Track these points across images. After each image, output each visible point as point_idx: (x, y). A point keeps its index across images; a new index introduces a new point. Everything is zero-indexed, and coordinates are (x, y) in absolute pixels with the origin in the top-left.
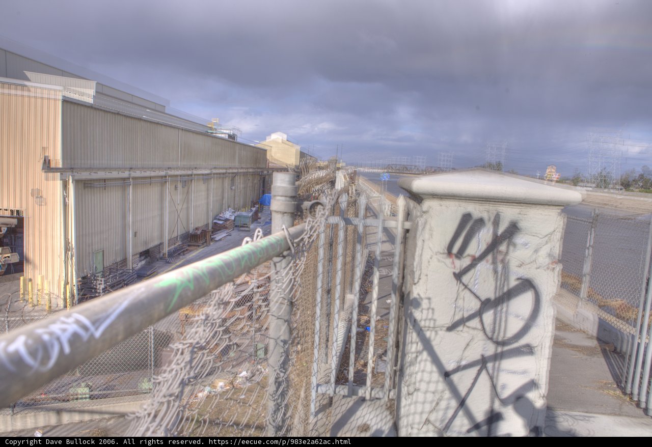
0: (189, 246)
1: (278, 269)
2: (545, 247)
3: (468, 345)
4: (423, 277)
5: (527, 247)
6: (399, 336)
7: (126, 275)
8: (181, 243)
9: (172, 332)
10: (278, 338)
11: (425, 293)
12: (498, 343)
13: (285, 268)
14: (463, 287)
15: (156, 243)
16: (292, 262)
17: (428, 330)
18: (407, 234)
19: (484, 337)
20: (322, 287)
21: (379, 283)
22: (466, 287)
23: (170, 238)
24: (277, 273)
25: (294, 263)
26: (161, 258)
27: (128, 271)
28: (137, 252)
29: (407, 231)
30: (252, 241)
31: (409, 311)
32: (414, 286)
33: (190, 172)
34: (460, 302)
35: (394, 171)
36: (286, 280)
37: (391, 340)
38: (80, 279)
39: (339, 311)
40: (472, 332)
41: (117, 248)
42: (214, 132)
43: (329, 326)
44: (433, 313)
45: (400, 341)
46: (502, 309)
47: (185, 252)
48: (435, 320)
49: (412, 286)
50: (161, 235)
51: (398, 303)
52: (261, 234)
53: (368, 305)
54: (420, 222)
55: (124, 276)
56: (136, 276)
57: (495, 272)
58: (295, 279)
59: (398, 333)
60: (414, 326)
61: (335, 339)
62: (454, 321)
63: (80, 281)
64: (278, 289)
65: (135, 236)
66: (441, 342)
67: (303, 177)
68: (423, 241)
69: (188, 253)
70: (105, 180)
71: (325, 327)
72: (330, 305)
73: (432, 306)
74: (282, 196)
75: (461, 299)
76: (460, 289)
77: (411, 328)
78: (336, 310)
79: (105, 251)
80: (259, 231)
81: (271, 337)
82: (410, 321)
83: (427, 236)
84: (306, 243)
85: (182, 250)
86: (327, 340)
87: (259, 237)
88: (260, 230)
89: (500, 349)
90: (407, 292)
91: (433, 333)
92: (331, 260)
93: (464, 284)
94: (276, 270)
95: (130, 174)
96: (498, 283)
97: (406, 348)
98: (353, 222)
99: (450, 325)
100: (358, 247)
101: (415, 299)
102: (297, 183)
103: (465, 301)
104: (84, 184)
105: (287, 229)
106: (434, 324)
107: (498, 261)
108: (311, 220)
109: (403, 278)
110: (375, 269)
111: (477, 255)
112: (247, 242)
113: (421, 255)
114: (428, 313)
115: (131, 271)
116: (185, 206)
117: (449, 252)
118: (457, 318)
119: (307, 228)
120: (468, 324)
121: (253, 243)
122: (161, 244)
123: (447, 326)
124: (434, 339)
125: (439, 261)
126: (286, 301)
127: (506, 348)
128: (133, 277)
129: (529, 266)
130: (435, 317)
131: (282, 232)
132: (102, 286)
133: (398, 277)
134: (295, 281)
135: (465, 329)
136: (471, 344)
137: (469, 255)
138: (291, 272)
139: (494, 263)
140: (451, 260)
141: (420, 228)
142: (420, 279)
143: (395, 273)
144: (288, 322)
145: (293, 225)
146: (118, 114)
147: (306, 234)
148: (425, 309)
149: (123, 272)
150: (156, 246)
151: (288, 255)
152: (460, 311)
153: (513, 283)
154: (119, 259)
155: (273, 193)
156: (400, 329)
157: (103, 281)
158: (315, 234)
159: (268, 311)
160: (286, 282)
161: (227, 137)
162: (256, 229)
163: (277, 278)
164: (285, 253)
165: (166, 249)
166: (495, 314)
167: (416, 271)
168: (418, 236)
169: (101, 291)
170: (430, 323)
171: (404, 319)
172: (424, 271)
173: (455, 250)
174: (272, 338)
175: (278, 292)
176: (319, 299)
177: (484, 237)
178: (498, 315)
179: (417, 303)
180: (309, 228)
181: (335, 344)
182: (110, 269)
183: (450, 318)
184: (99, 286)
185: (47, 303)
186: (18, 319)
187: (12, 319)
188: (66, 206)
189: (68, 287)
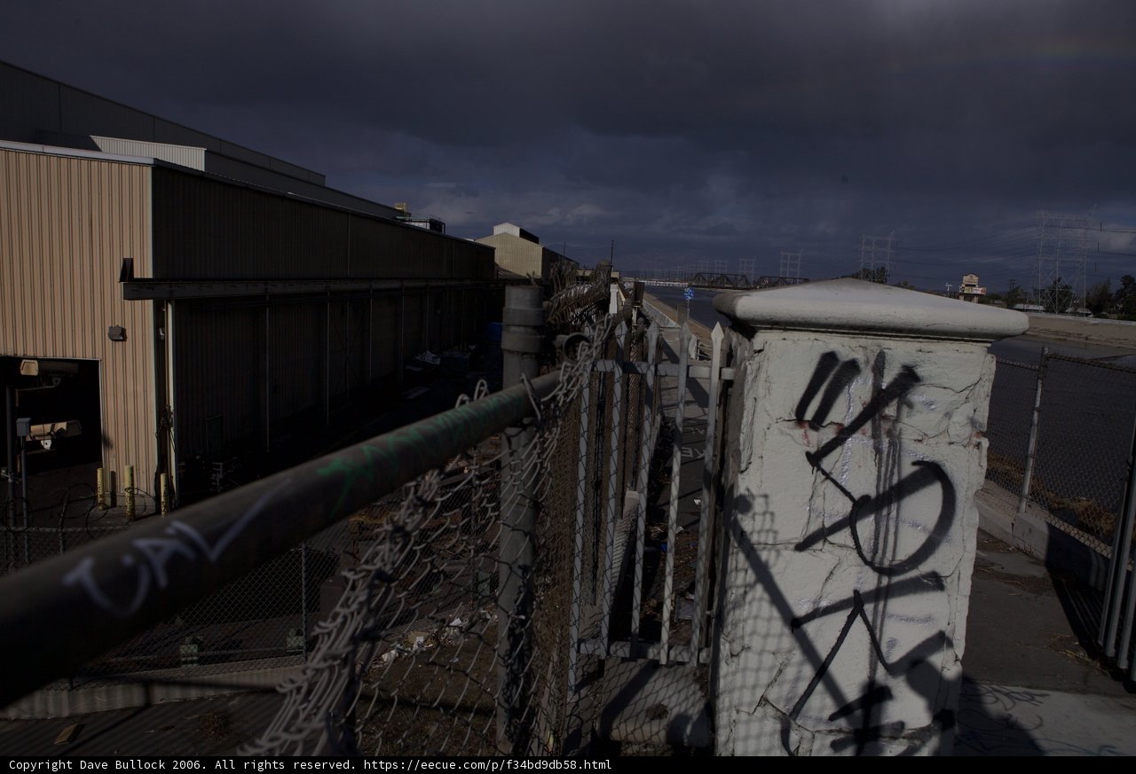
1: (514, 447)
2: (964, 407)
3: (831, 573)
4: (755, 460)
5: (933, 407)
6: (716, 559)
9: (336, 552)
10: (513, 563)
11: (760, 487)
12: (881, 571)
13: (526, 446)
14: (824, 477)
15: (310, 403)
16: (538, 435)
17: (764, 548)
18: (730, 390)
19: (859, 560)
20: (585, 478)
21: (681, 471)
22: (828, 476)
23: (332, 396)
24: (511, 454)
25: (540, 438)
27: (265, 451)
28: (278, 419)
29: (728, 384)
30: (472, 399)
31: (733, 518)
32: (740, 476)
33: (365, 286)
34: (818, 502)
35: (707, 285)
36: (528, 466)
37: (702, 567)
39: (614, 519)
40: (837, 551)
41: (244, 412)
42: (407, 218)
43: (598, 541)
44: (772, 520)
45: (717, 566)
46: (889, 514)
48: (776, 532)
49: (737, 475)
50: (319, 392)
51: (713, 504)
52: (485, 388)
53: (664, 508)
54: (749, 367)
57: (878, 451)
58: (542, 463)
59: (713, 554)
60: (740, 543)
61: (608, 564)
62: (808, 534)
64: (515, 481)
65: (275, 392)
66: (785, 569)
67: (556, 295)
68: (755, 399)
70: (224, 299)
71: (591, 545)
72: (599, 508)
73: (771, 508)
74: (519, 326)
75: (818, 496)
76: (819, 481)
77: (736, 545)
78: (610, 517)
79: (225, 418)
80: (481, 385)
81: (503, 559)
82: (734, 535)
83: (761, 391)
84: (560, 404)
86: (596, 567)
87: (483, 394)
88: (485, 382)
89: (885, 581)
90: (729, 486)
91: (773, 554)
92: (601, 432)
93: (824, 473)
94: (510, 448)
95: (265, 289)
96: (883, 469)
97: (727, 578)
98: (639, 369)
99: (802, 540)
100: (647, 411)
101: (742, 497)
102: (545, 304)
103: (827, 501)
104: (190, 306)
105: (529, 381)
106: (775, 538)
107: (883, 432)
108: (569, 364)
109: (723, 462)
110: (676, 448)
111: (847, 423)
112: (463, 402)
113: (752, 424)
114: (764, 520)
115: (268, 451)
116: (358, 342)
117: (799, 419)
118: (814, 528)
119: (562, 377)
120: (830, 538)
121: (472, 403)
122: (319, 404)
123: (796, 541)
124: (775, 564)
125: (782, 433)
126: (528, 501)
127: (895, 579)
129: (936, 439)
130: (775, 527)
131: (521, 385)
132: (220, 476)
133: (714, 462)
134: (542, 467)
135: (827, 547)
136: (835, 572)
137: (832, 423)
138: (535, 452)
139: (875, 436)
140: (802, 431)
141: (750, 378)
142: (750, 463)
143: (708, 453)
144: (531, 536)
145: (538, 374)
146: (247, 189)
147: (561, 389)
148: (759, 514)
150: (309, 409)
151: (531, 424)
152: (818, 517)
153: (908, 469)
154: (247, 431)
155: (505, 320)
156: (716, 548)
157: (221, 466)
158: (575, 389)
159: (498, 518)
160: (527, 468)
161: (428, 228)
162: (477, 381)
163: (513, 463)
164: (526, 421)
165: (326, 415)
166: (877, 523)
167: (744, 450)
168: (746, 392)
169: (218, 484)
170: (767, 537)
171: (723, 530)
172: (757, 451)
173: (809, 415)
174: (504, 563)
175: (514, 486)
176: (581, 498)
177: (859, 392)
178: (883, 524)
179: (745, 504)
180: (565, 378)
181: (608, 573)
182: (233, 447)
183: (801, 529)
184: (214, 475)
185: (128, 504)
186: (79, 529)
187: (70, 530)
188: (160, 344)
189: (162, 477)
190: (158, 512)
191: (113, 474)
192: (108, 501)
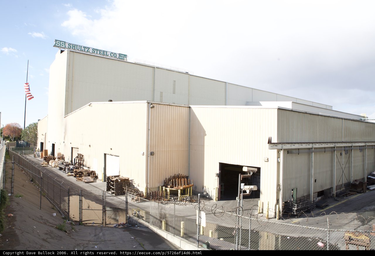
0: (350, 191)
7: (309, 204)
8: (344, 189)
15: (328, 187)
23: (337, 185)
26: (331, 197)
27: (311, 202)
28: (316, 191)
33: (350, 145)
38: (284, 203)
41: (304, 188)
42: (366, 119)
47: (348, 195)
50: (332, 182)
55: (308, 204)
56: (315, 206)
63: (284, 204)
65: (315, 182)
69: (350, 196)
70: (299, 149)
79: (298, 189)
85: (346, 194)
95: (312, 146)
104: (288, 152)
115: (312, 202)
116: (347, 165)
122: (332, 188)
128: (314, 206)
132: (296, 209)
146: (306, 113)
149: (308, 202)
150: (328, 189)
154: (305, 194)
157: (296, 206)
165: (335, 192)
169: (295, 211)
182: (300, 199)
184: (293, 208)
185: (267, 213)
186: (255, 219)
187: (253, 219)
188: (278, 163)
189: (277, 206)
190: (275, 217)
191: (263, 203)
192: (261, 211)
